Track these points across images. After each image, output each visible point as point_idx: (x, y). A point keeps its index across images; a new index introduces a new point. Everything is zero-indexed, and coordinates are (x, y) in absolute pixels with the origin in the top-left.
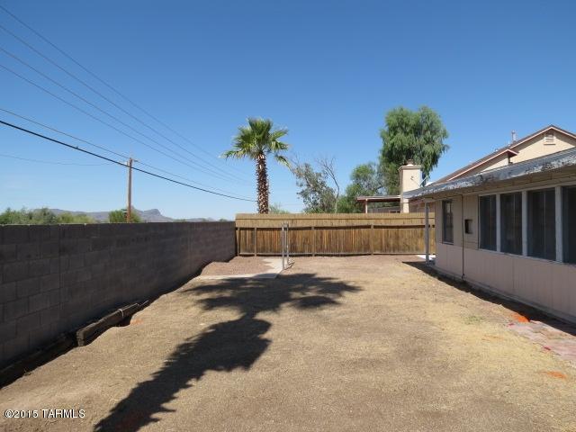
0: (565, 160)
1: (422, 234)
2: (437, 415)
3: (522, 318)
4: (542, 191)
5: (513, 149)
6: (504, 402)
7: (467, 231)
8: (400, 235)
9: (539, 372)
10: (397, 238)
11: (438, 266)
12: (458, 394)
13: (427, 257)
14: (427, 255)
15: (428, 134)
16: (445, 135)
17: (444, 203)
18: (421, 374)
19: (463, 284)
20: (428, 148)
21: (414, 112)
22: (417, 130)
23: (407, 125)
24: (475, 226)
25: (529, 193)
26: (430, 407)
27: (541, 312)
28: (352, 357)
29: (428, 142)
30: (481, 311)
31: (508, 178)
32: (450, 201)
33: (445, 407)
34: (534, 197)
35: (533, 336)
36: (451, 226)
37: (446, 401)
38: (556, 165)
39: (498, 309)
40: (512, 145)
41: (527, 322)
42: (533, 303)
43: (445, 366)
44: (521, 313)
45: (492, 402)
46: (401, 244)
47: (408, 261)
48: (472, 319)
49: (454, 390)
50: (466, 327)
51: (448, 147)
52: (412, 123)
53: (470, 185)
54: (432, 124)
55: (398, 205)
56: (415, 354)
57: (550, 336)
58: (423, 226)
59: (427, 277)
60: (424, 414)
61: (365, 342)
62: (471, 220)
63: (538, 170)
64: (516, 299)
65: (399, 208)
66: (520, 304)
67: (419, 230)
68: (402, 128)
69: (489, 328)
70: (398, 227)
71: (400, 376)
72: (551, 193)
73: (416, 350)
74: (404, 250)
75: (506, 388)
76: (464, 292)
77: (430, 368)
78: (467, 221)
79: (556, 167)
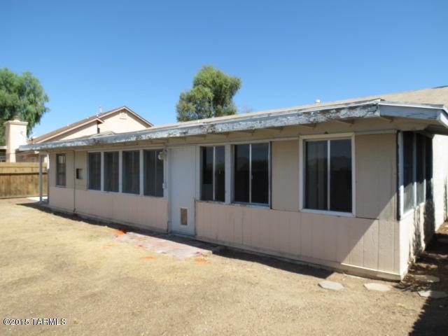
0: (149, 135)
1: (32, 180)
2: (94, 295)
3: (121, 232)
4: (132, 151)
5: (101, 119)
6: (128, 277)
7: (78, 177)
8: (12, 181)
9: (141, 258)
10: (9, 183)
11: (51, 204)
12: (102, 281)
13: (41, 199)
14: (41, 196)
15: (32, 96)
16: (46, 99)
17: (58, 156)
18: (72, 277)
19: (75, 216)
20: (31, 108)
21: (19, 76)
22: (21, 91)
23: (11, 85)
24: (85, 174)
25: (124, 152)
26: (88, 292)
27: (131, 227)
28: (10, 280)
29: (31, 103)
30: (95, 232)
31: (114, 142)
32: (64, 155)
33: (97, 289)
34: (126, 154)
35: (131, 241)
36: (64, 174)
37: (95, 286)
38: (144, 137)
39: (105, 229)
40: (99, 115)
41: (124, 234)
42: (126, 222)
43: (86, 268)
44: (120, 229)
45: (123, 279)
46: (13, 189)
47: (22, 203)
48: (91, 238)
49: (99, 279)
50: (91, 243)
51: (49, 109)
52: (16, 83)
53: (85, 144)
54: (34, 88)
55: (4, 155)
56: (61, 266)
57: (140, 239)
58: (38, 174)
59: (44, 214)
60: (85, 297)
61: (15, 268)
62: (81, 169)
63: (133, 139)
64: (114, 221)
65: (5, 158)
66: (117, 224)
67: (30, 177)
68: (7, 87)
69: (104, 241)
70: (10, 174)
71: (57, 282)
72: (137, 153)
73: (60, 264)
74: (16, 194)
75: (127, 270)
76: (77, 222)
77: (77, 272)
78: (78, 170)
79: (144, 139)
